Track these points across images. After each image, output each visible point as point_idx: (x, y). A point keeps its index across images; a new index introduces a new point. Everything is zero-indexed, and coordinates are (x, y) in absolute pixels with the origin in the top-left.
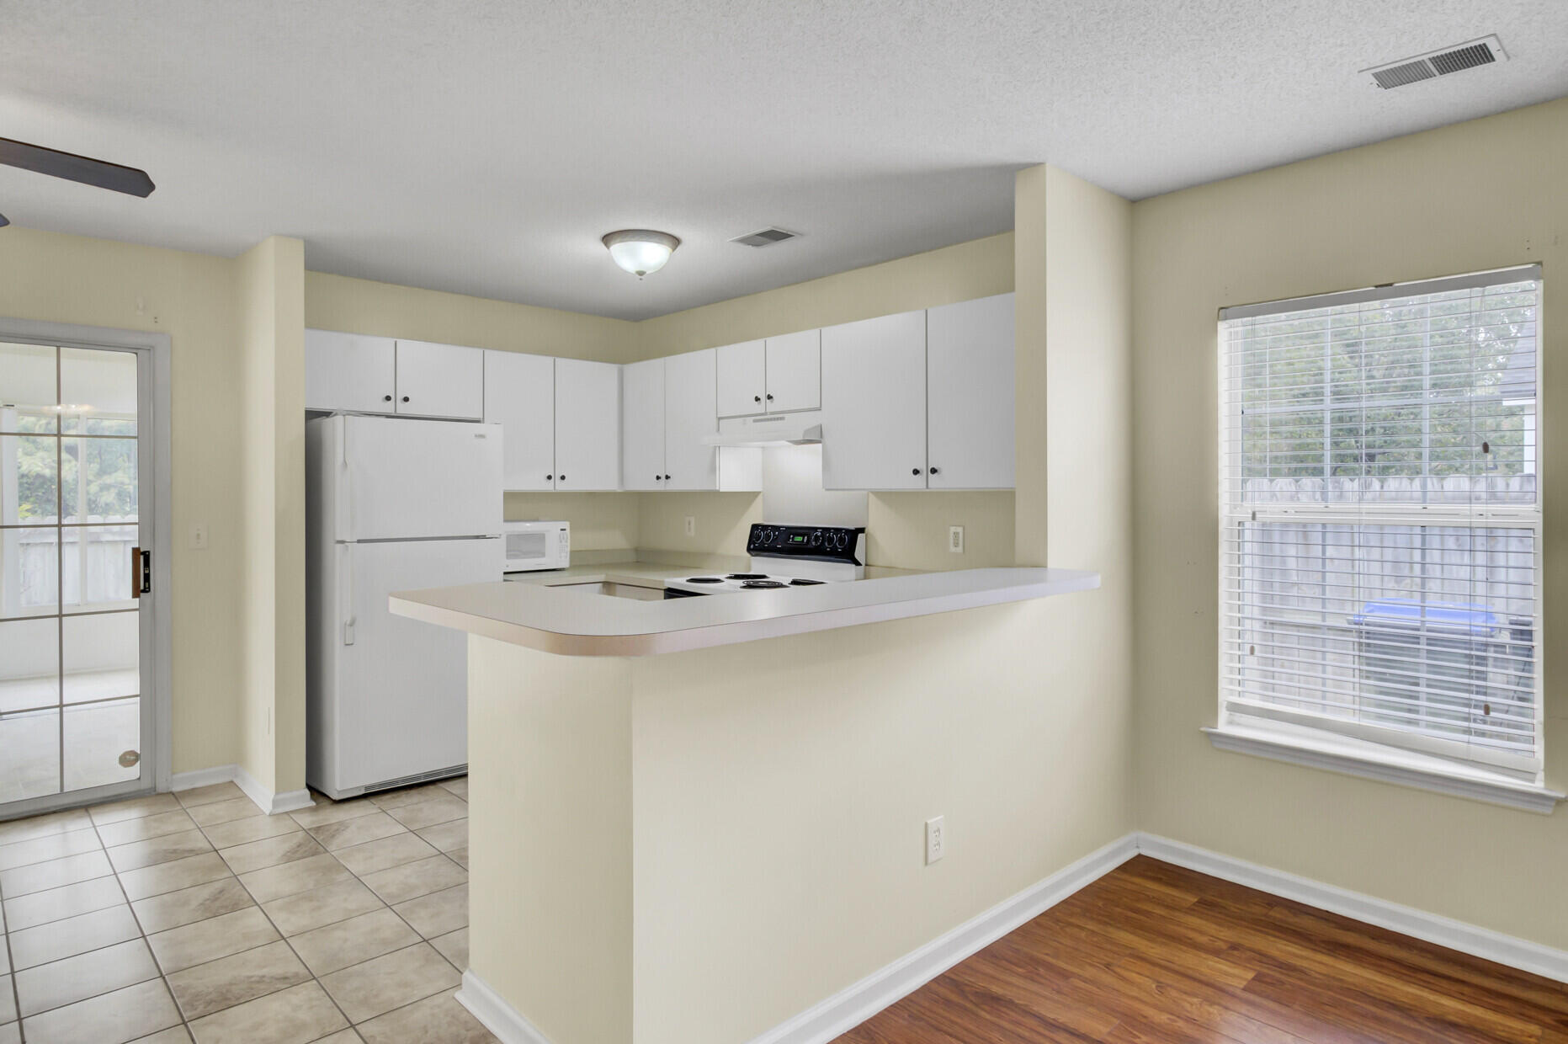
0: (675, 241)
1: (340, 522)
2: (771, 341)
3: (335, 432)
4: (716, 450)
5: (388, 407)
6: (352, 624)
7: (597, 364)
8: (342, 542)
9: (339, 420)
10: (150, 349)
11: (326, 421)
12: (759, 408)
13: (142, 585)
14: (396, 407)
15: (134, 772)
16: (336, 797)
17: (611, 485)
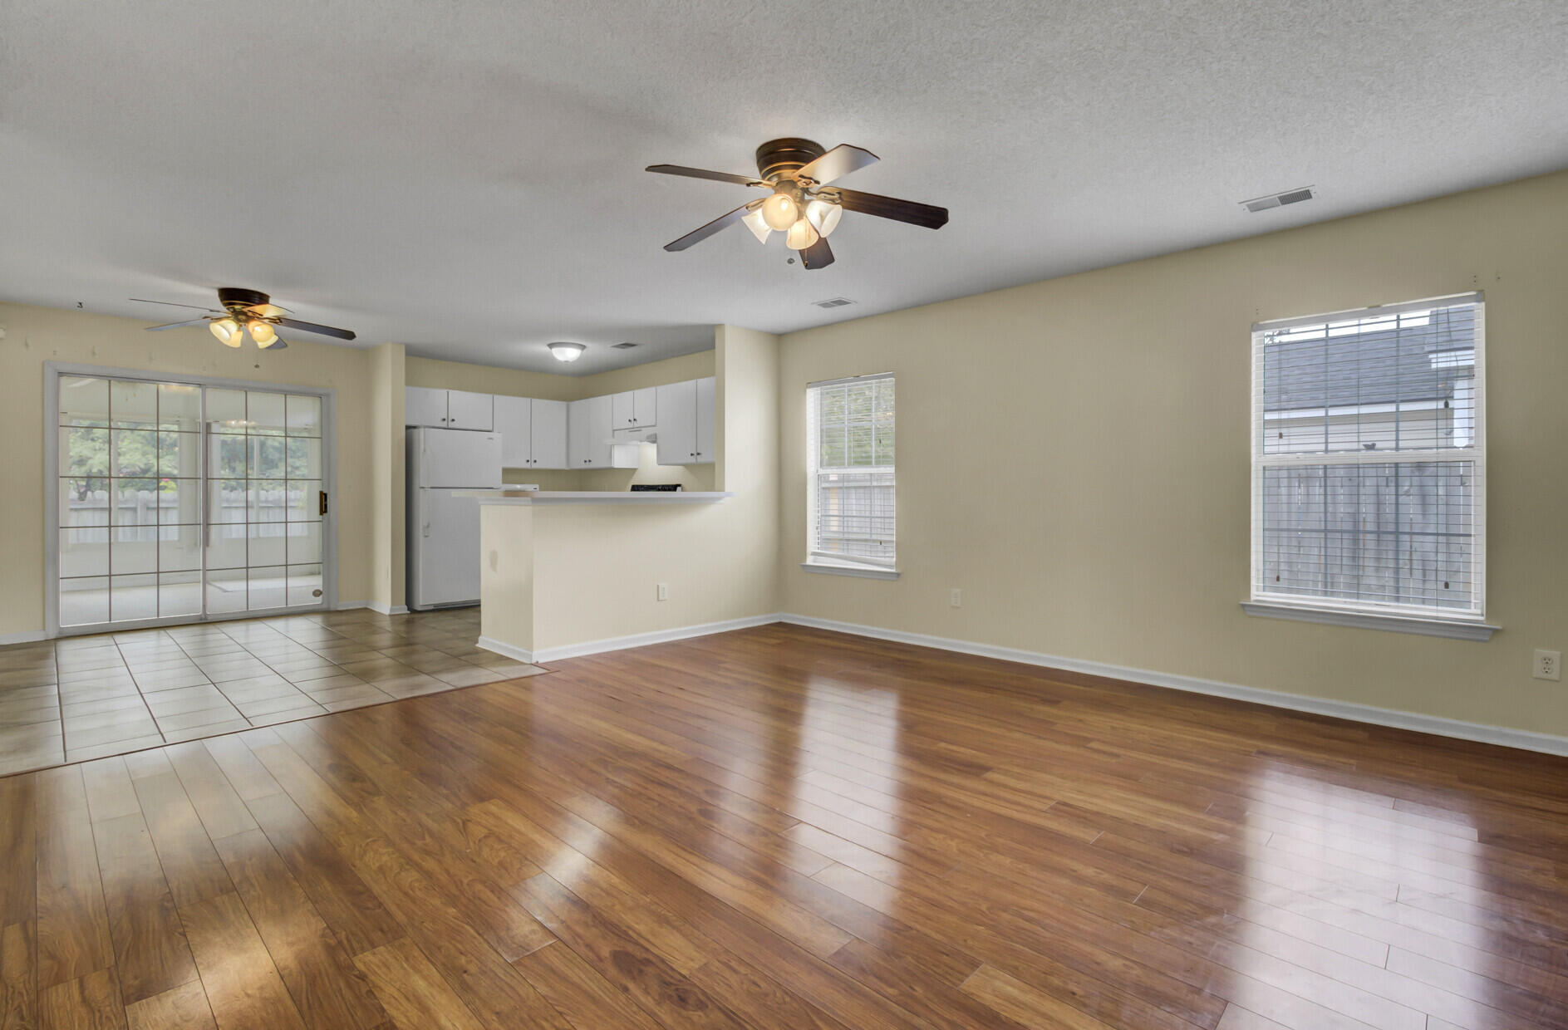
0: (583, 347)
1: (422, 478)
2: (636, 391)
3: (420, 436)
4: (612, 446)
5: (444, 424)
6: (428, 526)
7: (556, 402)
8: (423, 488)
9: (422, 430)
10: (328, 395)
11: (416, 430)
12: (630, 425)
13: (323, 509)
14: (448, 425)
15: (318, 600)
16: (419, 609)
17: (563, 466)
